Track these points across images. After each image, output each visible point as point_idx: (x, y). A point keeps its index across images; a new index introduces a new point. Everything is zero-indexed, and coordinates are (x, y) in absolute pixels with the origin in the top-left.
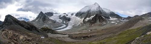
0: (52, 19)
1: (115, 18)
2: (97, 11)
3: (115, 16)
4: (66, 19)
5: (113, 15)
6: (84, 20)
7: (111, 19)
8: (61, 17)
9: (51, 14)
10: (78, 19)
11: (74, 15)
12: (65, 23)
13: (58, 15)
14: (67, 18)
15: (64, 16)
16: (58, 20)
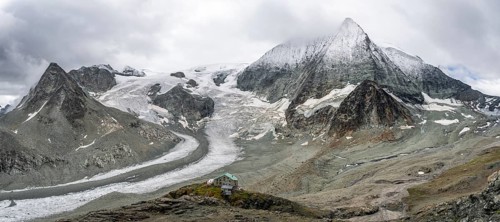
0: (110, 104)
1: (448, 101)
2: (356, 66)
3: (450, 91)
4: (188, 104)
5: (436, 82)
6: (290, 112)
7: (432, 104)
8: (163, 91)
9: (104, 77)
10: (256, 102)
11: (231, 81)
12: (185, 124)
13: (143, 83)
14: (198, 98)
15: (178, 90)
16: (146, 112)
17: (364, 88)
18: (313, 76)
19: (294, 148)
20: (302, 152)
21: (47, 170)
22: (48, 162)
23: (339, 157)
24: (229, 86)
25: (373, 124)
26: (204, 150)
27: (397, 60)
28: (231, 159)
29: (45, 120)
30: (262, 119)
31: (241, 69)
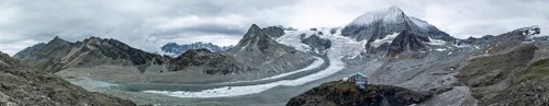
0: (281, 43)
1: (439, 41)
3: (440, 37)
4: (318, 43)
5: (434, 32)
6: (368, 46)
7: (433, 42)
8: (307, 37)
9: (279, 31)
10: (351, 41)
11: (339, 32)
12: (317, 52)
13: (298, 33)
14: (323, 40)
15: (314, 36)
16: (299, 46)
17: (403, 34)
18: (378, 29)
19: (371, 62)
20: (375, 64)
21: (249, 73)
22: (249, 69)
23: (394, 66)
24: (338, 34)
25: (408, 51)
26: (327, 64)
27: (416, 22)
28: (341, 68)
29: (249, 50)
30: (354, 49)
31: (343, 27)
